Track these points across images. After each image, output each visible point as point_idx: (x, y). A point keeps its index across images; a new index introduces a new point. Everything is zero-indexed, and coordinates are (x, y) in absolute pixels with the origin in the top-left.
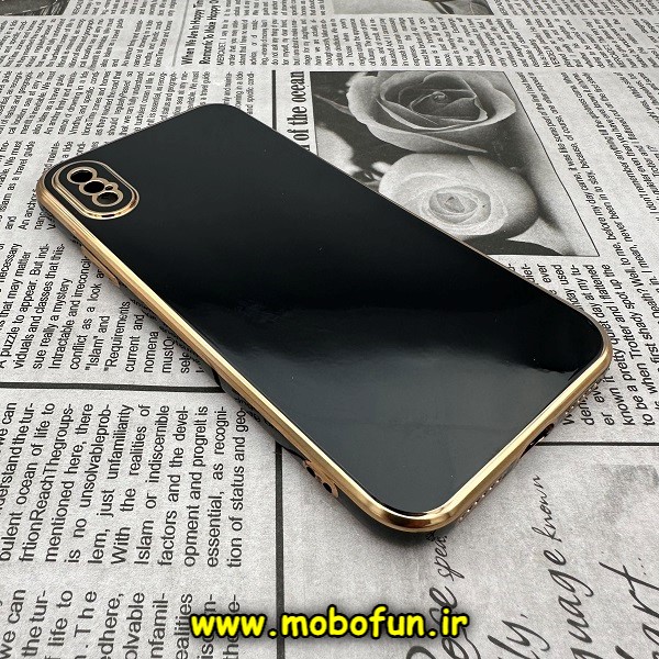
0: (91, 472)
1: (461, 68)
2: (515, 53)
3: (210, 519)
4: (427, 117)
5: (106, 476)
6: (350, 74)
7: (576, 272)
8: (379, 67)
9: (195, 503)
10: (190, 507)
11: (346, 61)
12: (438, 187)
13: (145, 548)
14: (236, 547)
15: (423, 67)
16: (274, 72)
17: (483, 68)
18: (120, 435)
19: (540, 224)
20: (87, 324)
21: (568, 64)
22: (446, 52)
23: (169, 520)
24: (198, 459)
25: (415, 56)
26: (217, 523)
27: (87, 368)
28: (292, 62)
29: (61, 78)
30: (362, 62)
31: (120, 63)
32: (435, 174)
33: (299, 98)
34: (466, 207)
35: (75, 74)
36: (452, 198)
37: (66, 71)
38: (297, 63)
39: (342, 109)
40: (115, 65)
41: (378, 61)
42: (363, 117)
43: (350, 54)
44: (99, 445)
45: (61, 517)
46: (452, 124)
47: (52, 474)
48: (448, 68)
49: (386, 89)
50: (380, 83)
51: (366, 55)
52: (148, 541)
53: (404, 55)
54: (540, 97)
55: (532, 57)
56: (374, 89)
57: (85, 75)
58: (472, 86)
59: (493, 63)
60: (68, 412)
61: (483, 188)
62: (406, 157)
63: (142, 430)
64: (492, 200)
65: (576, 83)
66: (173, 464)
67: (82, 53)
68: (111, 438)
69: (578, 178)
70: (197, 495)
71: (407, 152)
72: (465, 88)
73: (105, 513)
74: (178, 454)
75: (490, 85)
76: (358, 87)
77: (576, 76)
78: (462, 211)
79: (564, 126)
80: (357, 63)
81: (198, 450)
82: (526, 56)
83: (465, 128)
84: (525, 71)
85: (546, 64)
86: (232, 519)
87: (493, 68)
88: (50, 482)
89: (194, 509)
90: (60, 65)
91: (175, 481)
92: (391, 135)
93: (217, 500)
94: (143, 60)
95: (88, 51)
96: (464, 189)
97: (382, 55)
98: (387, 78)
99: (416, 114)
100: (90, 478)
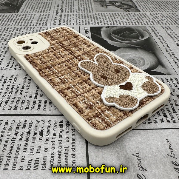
0: (27, 141)
1: (133, 25)
2: (148, 21)
3: (65, 155)
4: (124, 38)
5: (31, 142)
6: (102, 27)
7: (171, 80)
8: (109, 25)
9: (60, 150)
10: (58, 151)
11: (100, 24)
12: (129, 57)
13: (44, 165)
14: (74, 163)
15: (122, 25)
16: (79, 27)
17: (139, 25)
18: (36, 129)
19: (160, 66)
20: (25, 97)
21: (163, 24)
22: (128, 21)
23: (52, 155)
24: (61, 136)
25: (120, 22)
26: (67, 156)
27: (25, 110)
28: (85, 24)
29: (18, 29)
30: (105, 24)
31: (35, 25)
32: (128, 54)
33: (87, 34)
35: (22, 28)
36: (133, 60)
37: (19, 27)
38: (86, 24)
39: (100, 37)
40: (33, 25)
42: (106, 39)
43: (101, 22)
44: (29, 132)
45: (17, 155)
46: (132, 40)
48: (129, 25)
49: (112, 31)
50: (110, 30)
51: (106, 22)
52: (45, 162)
53: (117, 22)
54: (156, 33)
55: (153, 22)
56: (108, 31)
57: (24, 28)
58: (136, 30)
59: (142, 24)
60: (19, 123)
61: (142, 57)
63: (43, 128)
64: (145, 60)
65: (166, 29)
66: (53, 138)
67: (24, 22)
68: (33, 130)
69: (169, 54)
70: (61, 147)
71: (119, 48)
72: (135, 30)
73: (31, 154)
74: (54, 134)
75: (142, 30)
76: (104, 31)
77: (166, 27)
78: (137, 63)
79: (164, 40)
80: (103, 24)
81: (61, 133)
82: (151, 22)
83: (135, 41)
84: (151, 26)
85: (157, 24)
86: (72, 154)
87: (142, 25)
88: (13, 144)
89: (60, 152)
90: (17, 26)
91: (54, 143)
92: (114, 43)
93: (67, 149)
94: (41, 24)
95: (25, 22)
96: (137, 57)
97: (110, 22)
98: (112, 28)
99: (121, 38)
100: (26, 143)
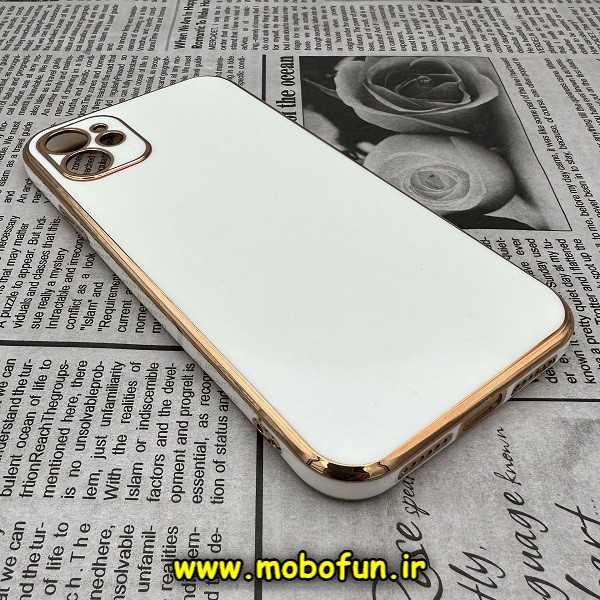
0: (86, 421)
1: (448, 54)
2: (500, 39)
3: (195, 462)
4: (412, 100)
5: (99, 424)
6: (338, 59)
7: (548, 245)
8: (367, 52)
9: (181, 447)
10: (177, 452)
11: (335, 46)
12: (420, 165)
13: (135, 487)
14: (219, 487)
15: (409, 52)
16: (264, 57)
17: (468, 54)
18: (113, 388)
19: (516, 201)
20: (82, 290)
21: (552, 51)
22: (433, 38)
23: (158, 462)
24: (185, 410)
25: (402, 42)
26: (202, 466)
27: (82, 329)
28: (282, 47)
32: (417, 153)
33: (288, 82)
34: (446, 184)
36: (432, 176)
37: (62, 55)
38: (287, 47)
39: (330, 92)
40: (109, 49)
41: (366, 47)
42: (349, 100)
43: (339, 39)
44: (93, 396)
45: (59, 460)
46: (436, 106)
47: (50, 421)
48: (435, 54)
49: (373, 73)
50: (367, 68)
51: (355, 40)
52: (138, 480)
53: (392, 41)
54: (523, 81)
55: (516, 43)
56: (361, 73)
58: (457, 70)
59: (478, 49)
60: (64, 367)
61: (463, 167)
62: (389, 138)
63: (133, 385)
64: (471, 177)
65: (558, 68)
66: (162, 414)
68: (104, 391)
69: (556, 158)
70: (184, 441)
71: (391, 134)
72: (450, 72)
73: (98, 456)
74: (167, 405)
75: (475, 70)
76: (345, 71)
77: (560, 62)
78: (442, 188)
79: (545, 109)
80: (346, 48)
81: (185, 402)
82: (511, 43)
83: (448, 110)
84: (509, 57)
85: (531, 50)
86: (216, 462)
87: (477, 54)
88: (48, 429)
89: (180, 453)
91: (163, 429)
92: (377, 117)
93: (202, 446)
94: (137, 45)
95: (84, 36)
96: (445, 167)
97: (371, 41)
98: (374, 63)
99: (401, 97)
100: (85, 426)
